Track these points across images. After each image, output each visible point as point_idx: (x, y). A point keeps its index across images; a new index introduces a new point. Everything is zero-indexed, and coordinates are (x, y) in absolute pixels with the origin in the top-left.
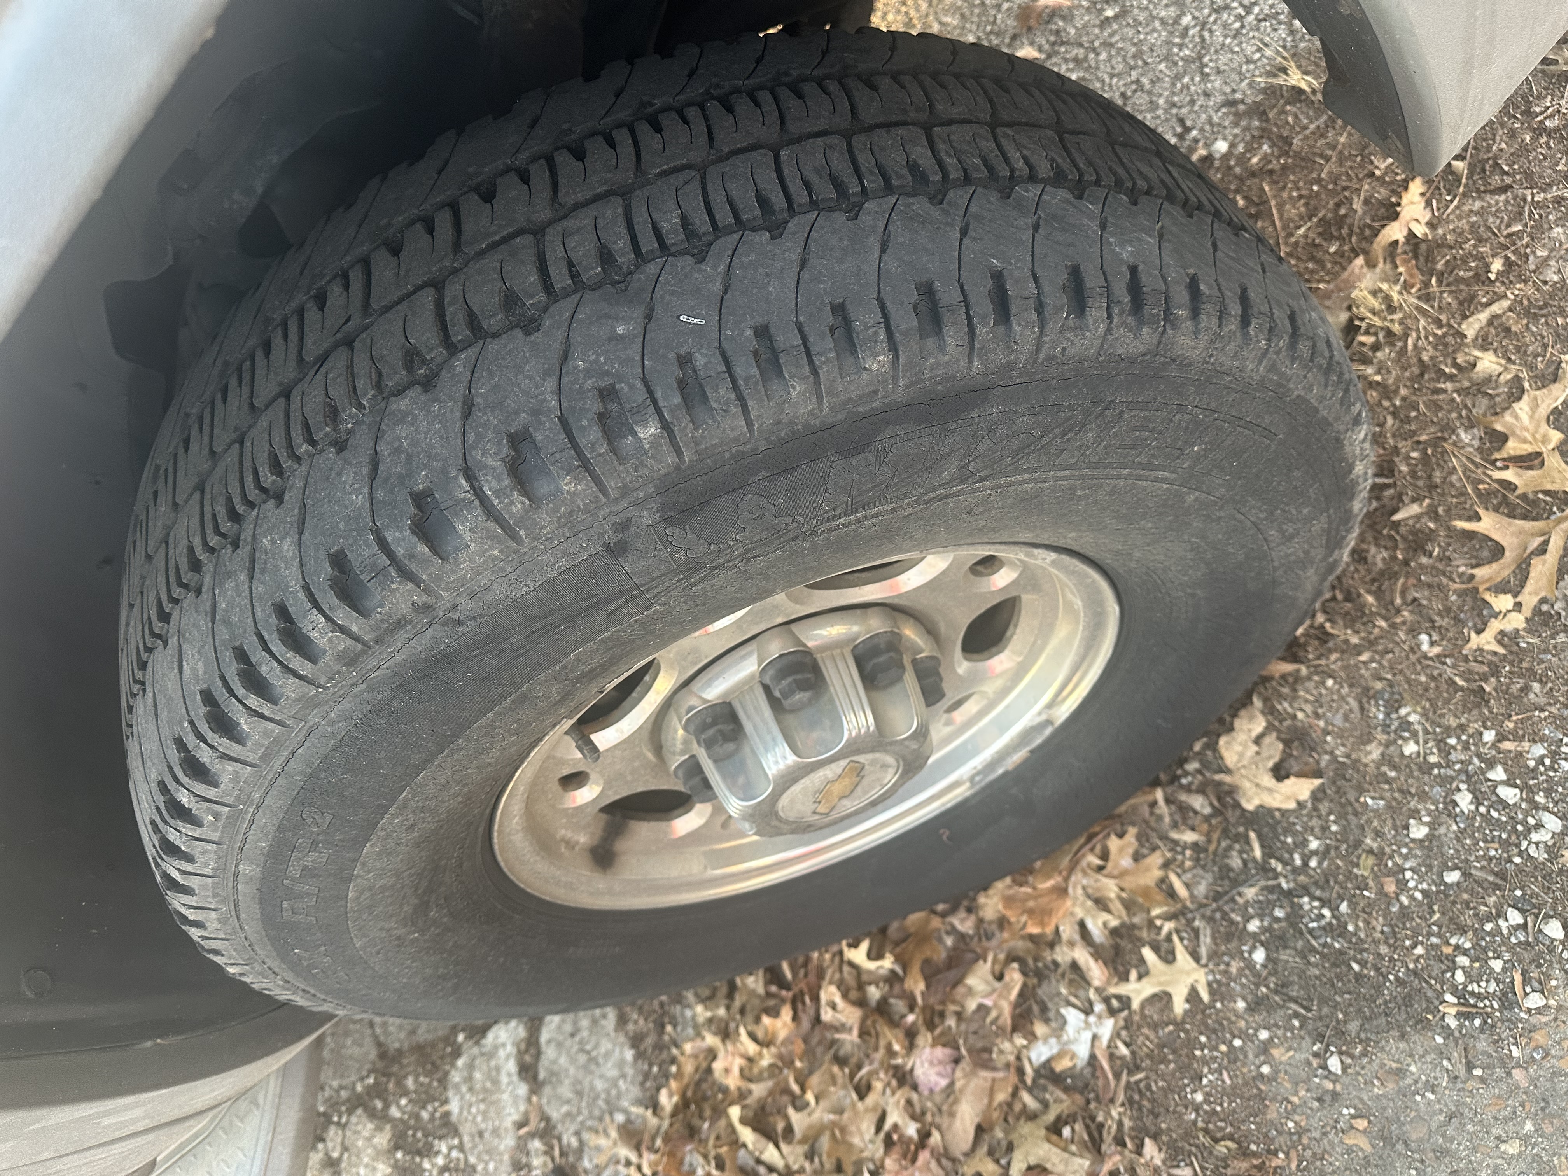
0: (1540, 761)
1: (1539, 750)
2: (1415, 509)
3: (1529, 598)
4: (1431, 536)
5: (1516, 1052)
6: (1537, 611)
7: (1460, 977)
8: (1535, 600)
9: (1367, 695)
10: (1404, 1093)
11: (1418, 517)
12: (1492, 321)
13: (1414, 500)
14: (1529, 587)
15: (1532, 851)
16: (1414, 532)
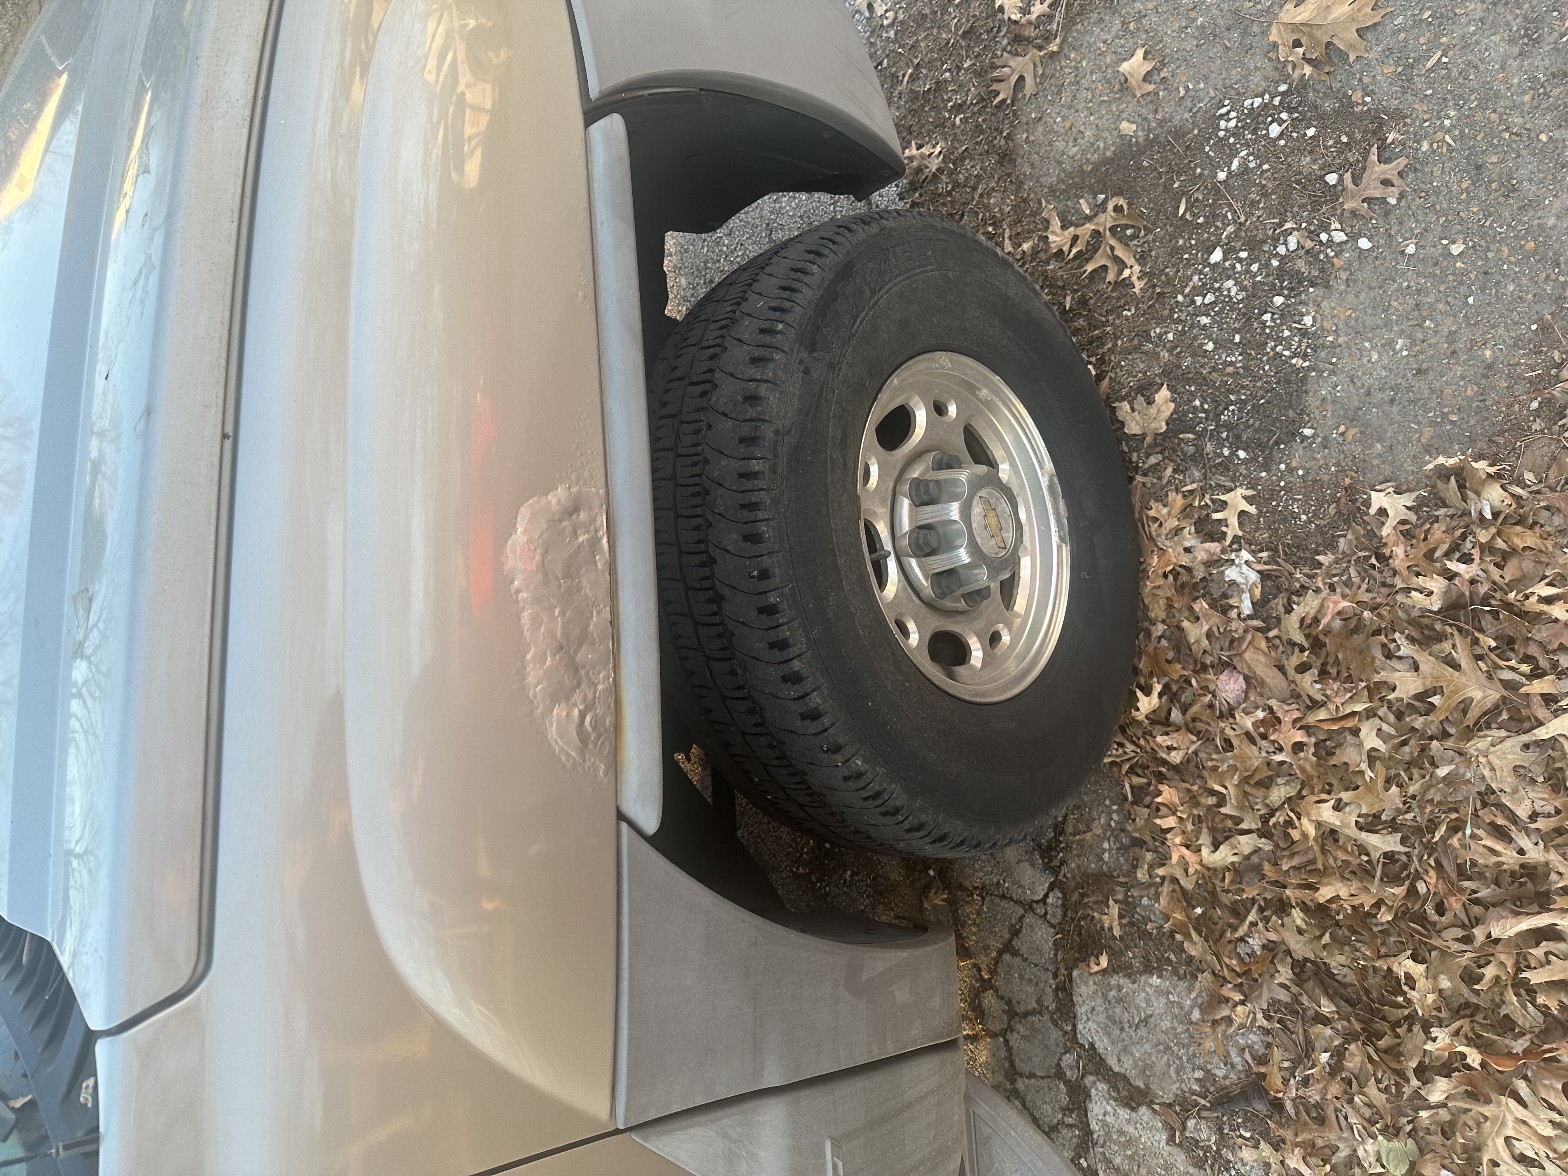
0: (1200, 280)
1: (1196, 278)
2: (1069, 298)
3: (1130, 261)
4: (1083, 295)
5: (1330, 339)
6: (1137, 260)
7: (1287, 353)
8: (1133, 259)
9: (1137, 349)
10: (1334, 402)
11: (1073, 298)
12: (1010, 238)
13: (1065, 298)
14: (1126, 260)
15: (1240, 297)
16: (1080, 302)
